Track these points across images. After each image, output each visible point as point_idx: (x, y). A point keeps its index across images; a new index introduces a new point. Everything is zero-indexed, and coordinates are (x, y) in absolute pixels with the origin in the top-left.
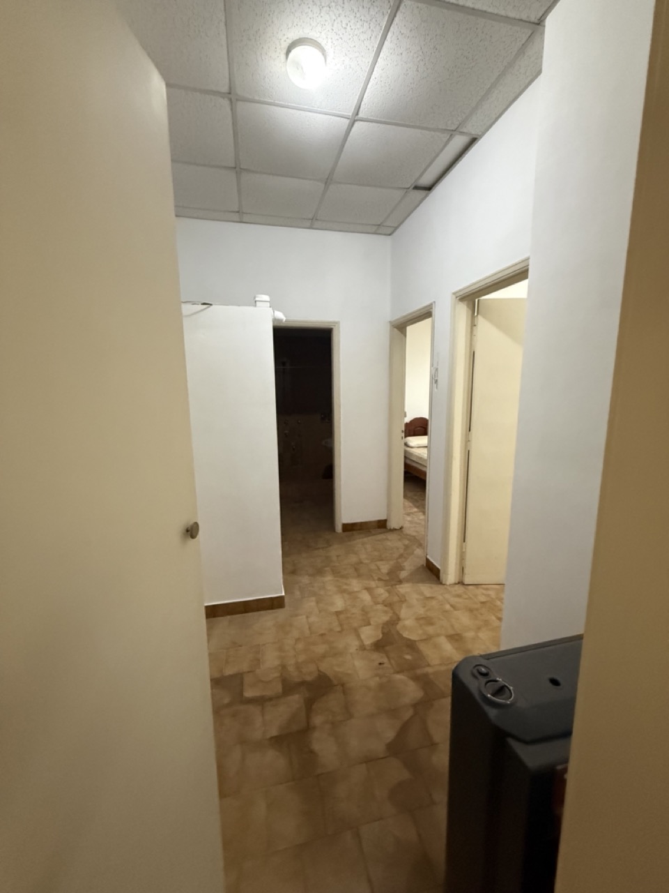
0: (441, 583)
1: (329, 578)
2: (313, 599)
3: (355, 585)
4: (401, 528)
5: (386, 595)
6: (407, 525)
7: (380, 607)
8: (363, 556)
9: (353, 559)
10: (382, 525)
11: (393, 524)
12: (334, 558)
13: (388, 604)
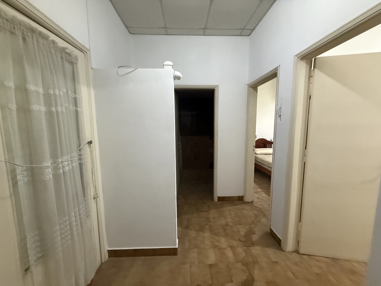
0: (282, 250)
1: (207, 234)
2: (196, 250)
3: (223, 242)
4: (252, 202)
5: (244, 254)
6: (255, 200)
7: (239, 265)
8: (229, 220)
9: (223, 221)
10: (240, 199)
11: (247, 199)
12: (212, 220)
13: (245, 264)
